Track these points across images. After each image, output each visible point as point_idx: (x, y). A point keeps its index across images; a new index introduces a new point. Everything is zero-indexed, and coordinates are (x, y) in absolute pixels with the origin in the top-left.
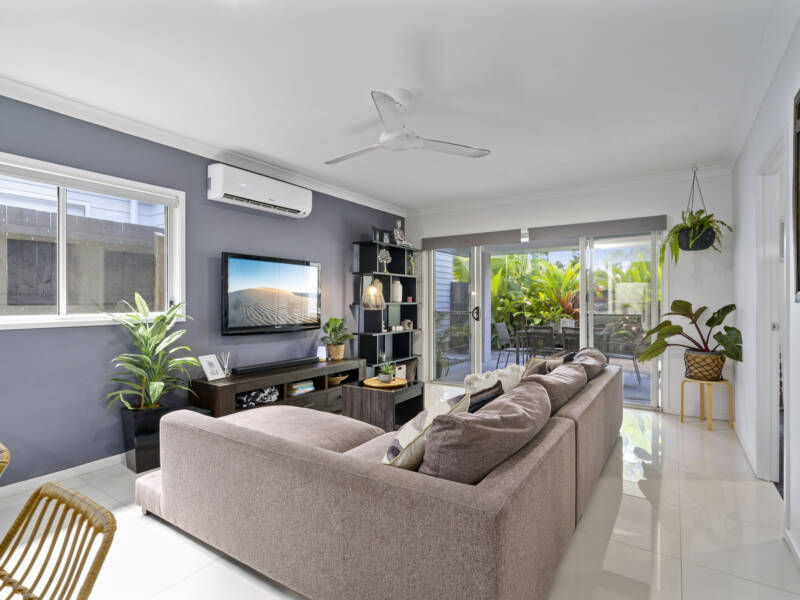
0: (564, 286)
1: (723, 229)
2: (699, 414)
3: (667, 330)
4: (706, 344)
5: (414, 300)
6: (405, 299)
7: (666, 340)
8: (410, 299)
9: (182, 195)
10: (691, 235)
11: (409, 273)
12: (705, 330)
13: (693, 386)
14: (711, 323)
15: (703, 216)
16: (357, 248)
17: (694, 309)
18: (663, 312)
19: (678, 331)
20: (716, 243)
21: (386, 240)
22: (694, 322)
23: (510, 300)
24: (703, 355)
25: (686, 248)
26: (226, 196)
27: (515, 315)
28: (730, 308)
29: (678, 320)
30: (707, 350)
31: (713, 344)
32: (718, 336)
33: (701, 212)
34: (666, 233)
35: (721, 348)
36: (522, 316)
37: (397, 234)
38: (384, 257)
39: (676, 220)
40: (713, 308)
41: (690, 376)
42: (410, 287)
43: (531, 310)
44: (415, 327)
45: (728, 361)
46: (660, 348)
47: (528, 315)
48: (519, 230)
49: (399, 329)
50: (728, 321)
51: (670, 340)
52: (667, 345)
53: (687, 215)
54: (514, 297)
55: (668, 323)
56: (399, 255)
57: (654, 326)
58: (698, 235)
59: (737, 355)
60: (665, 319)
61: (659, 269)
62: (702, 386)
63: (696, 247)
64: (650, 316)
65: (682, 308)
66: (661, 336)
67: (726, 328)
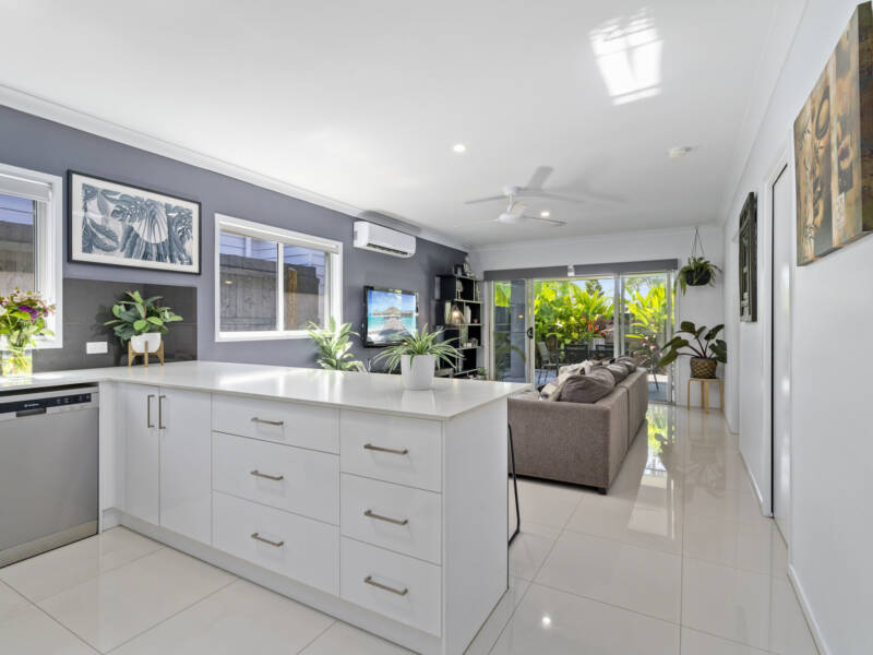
0: (591, 310)
1: (716, 271)
2: (700, 405)
3: (678, 343)
4: (705, 353)
5: (479, 322)
6: (472, 322)
7: (678, 350)
8: (476, 321)
9: (340, 244)
10: (695, 274)
11: (476, 300)
12: (704, 342)
13: (696, 384)
14: (708, 338)
15: (703, 261)
16: (437, 280)
17: (697, 329)
18: (676, 330)
19: (686, 343)
20: (711, 281)
21: (459, 274)
22: (697, 337)
23: (544, 323)
24: (702, 361)
25: (691, 284)
26: (369, 245)
27: (547, 336)
28: (720, 327)
29: (685, 336)
30: (705, 357)
31: (709, 353)
32: (712, 347)
33: (701, 259)
34: (677, 272)
35: (714, 355)
36: (555, 336)
37: (466, 269)
38: (459, 287)
39: (684, 263)
40: (710, 327)
41: (695, 376)
42: (476, 311)
43: (561, 331)
44: (479, 344)
45: (720, 364)
46: (672, 357)
47: (559, 336)
48: (566, 267)
49: (469, 346)
50: (719, 336)
51: (679, 350)
52: (677, 354)
53: (692, 261)
54: (546, 321)
55: (679, 338)
56: (469, 285)
57: (668, 340)
58: (699, 275)
59: (724, 359)
60: (676, 335)
61: (673, 296)
62: (703, 383)
63: (697, 284)
64: (665, 334)
65: (688, 327)
66: (674, 348)
67: (717, 341)
